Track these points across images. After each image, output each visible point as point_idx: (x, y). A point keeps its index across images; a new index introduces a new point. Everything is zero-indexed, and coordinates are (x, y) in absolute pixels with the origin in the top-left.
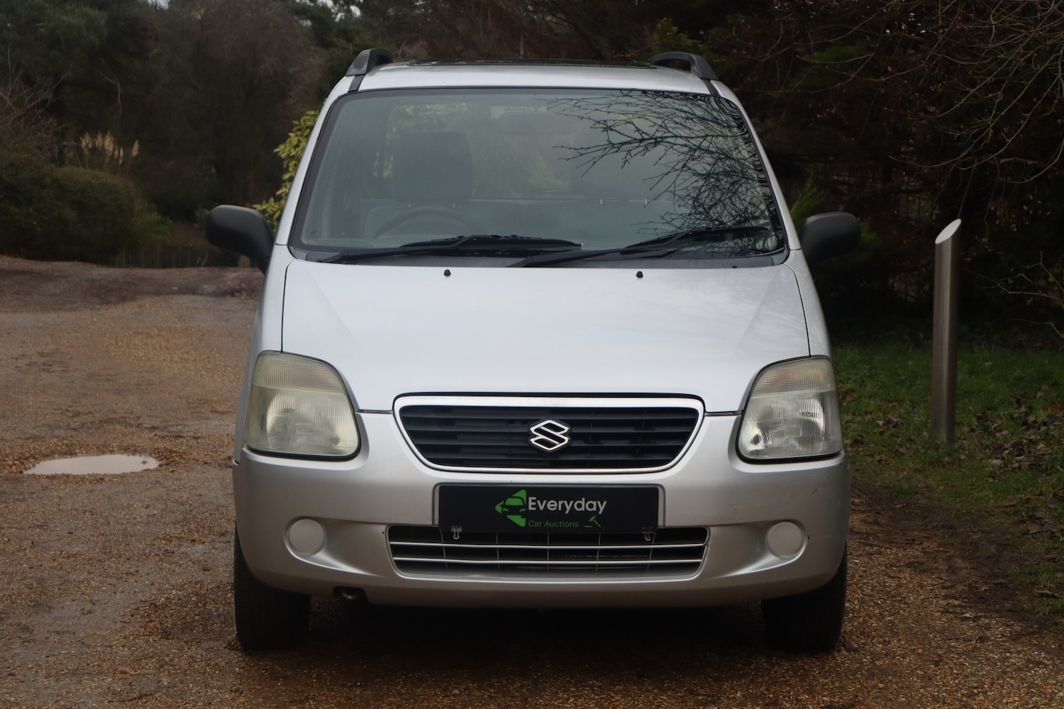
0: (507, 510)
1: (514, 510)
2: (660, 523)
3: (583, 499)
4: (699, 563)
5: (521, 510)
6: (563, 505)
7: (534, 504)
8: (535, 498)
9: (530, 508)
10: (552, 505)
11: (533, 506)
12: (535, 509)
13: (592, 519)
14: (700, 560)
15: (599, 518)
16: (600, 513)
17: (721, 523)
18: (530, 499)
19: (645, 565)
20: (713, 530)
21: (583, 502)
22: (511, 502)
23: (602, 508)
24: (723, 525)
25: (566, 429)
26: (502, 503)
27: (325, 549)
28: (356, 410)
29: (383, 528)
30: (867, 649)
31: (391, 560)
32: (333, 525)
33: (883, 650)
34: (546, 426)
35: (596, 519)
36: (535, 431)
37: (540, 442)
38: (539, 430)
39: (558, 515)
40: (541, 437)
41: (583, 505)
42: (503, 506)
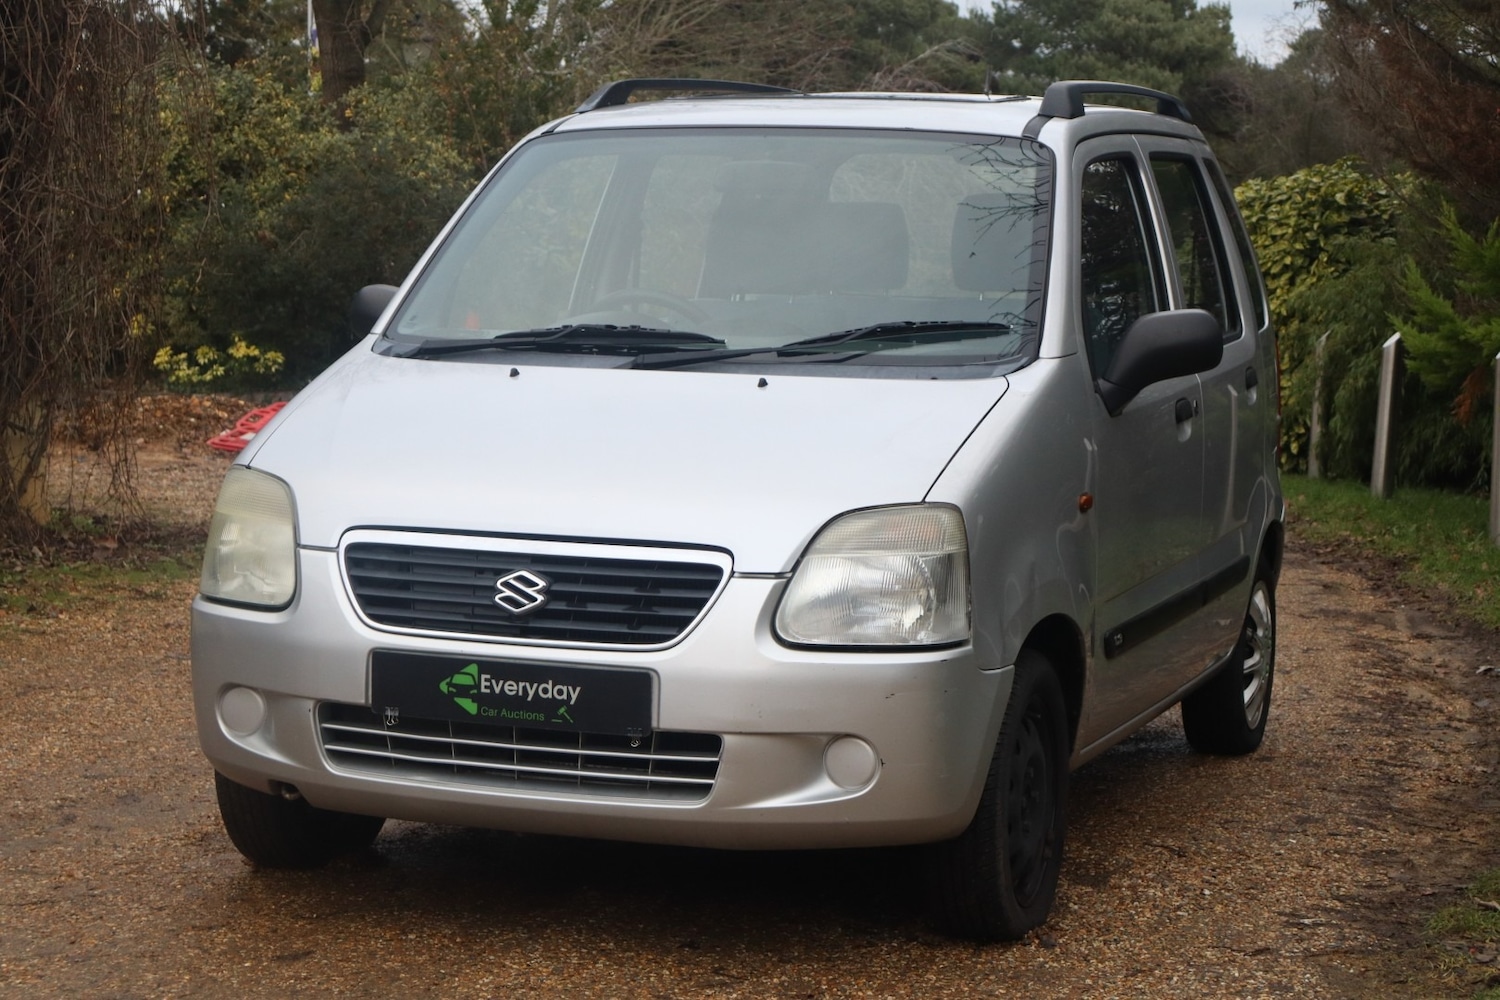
0: (454, 690)
1: (463, 691)
2: (654, 724)
3: (550, 682)
4: (711, 785)
5: (472, 692)
6: (525, 688)
7: (488, 684)
8: (488, 677)
9: (483, 690)
11: (486, 687)
12: (488, 691)
13: (562, 710)
14: (713, 781)
15: (571, 710)
16: (572, 703)
17: (739, 730)
18: (483, 677)
20: (727, 739)
21: (549, 687)
22: (459, 679)
23: (574, 697)
24: (741, 733)
25: (542, 584)
26: (448, 680)
27: (265, 729)
28: (298, 545)
29: (310, 704)
30: (1069, 946)
31: (320, 748)
32: (271, 697)
33: (1089, 950)
34: (516, 579)
35: (566, 711)
36: (502, 584)
37: (506, 599)
38: (506, 584)
39: (518, 702)
40: (508, 593)
41: (550, 690)
42: (450, 684)
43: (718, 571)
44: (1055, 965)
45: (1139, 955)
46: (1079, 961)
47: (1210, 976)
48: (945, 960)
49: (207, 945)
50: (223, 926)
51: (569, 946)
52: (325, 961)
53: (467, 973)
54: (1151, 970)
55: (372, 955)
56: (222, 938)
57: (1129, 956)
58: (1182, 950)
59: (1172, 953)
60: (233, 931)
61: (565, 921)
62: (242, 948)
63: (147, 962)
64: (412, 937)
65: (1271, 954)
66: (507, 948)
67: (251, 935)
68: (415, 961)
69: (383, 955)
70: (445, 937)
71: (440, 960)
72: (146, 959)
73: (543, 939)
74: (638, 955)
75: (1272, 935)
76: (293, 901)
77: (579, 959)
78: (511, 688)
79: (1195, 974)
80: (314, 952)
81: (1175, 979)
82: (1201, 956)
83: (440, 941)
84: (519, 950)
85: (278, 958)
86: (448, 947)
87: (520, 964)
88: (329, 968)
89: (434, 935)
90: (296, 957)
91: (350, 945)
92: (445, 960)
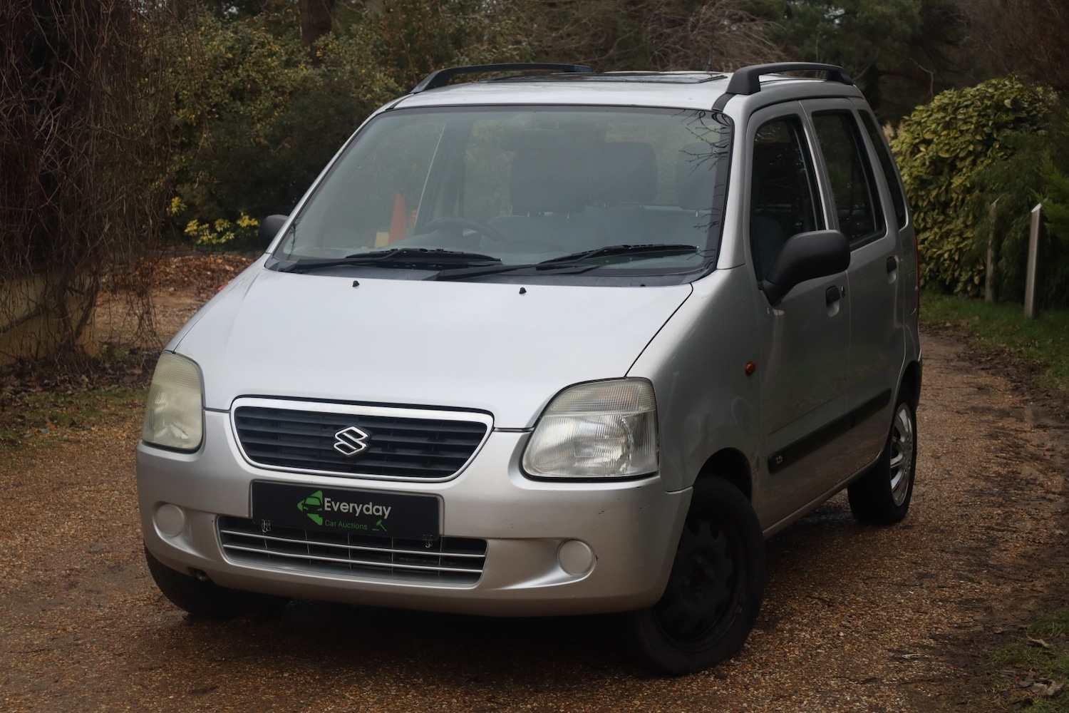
0: (307, 509)
1: (313, 509)
2: (441, 532)
3: (371, 504)
4: (480, 573)
5: (319, 510)
6: (354, 507)
7: (330, 504)
8: (330, 500)
9: (326, 509)
11: (328, 507)
12: (330, 509)
13: (378, 523)
15: (385, 522)
16: (386, 517)
17: (498, 537)
18: (326, 500)
20: (490, 543)
21: (370, 507)
22: (310, 501)
23: (387, 514)
24: (499, 539)
25: (365, 435)
26: (303, 502)
27: (184, 533)
28: (204, 408)
29: (213, 517)
30: (737, 678)
31: (220, 547)
32: (189, 511)
33: (750, 680)
34: (348, 432)
35: (382, 523)
36: (338, 436)
37: (341, 446)
38: (341, 436)
39: (350, 517)
40: (342, 442)
41: (371, 509)
42: (304, 505)
43: (483, 426)
44: (724, 692)
45: (784, 684)
46: (741, 689)
47: (829, 700)
48: (649, 689)
49: (146, 682)
50: (160, 667)
51: (392, 681)
52: (223, 694)
53: (318, 703)
54: (790, 695)
55: (256, 689)
56: (158, 676)
57: (777, 685)
58: (815, 680)
59: (807, 682)
60: (166, 671)
61: (393, 662)
62: (170, 685)
63: (103, 696)
64: (286, 675)
65: (876, 682)
66: (349, 684)
67: (178, 674)
68: (285, 694)
69: (264, 689)
70: (308, 675)
71: (301, 693)
72: (104, 694)
73: (375, 676)
74: (438, 687)
75: (880, 667)
76: (211, 648)
77: (397, 692)
78: (345, 507)
79: (820, 698)
80: (217, 687)
81: (805, 702)
82: (827, 685)
83: (305, 678)
84: (356, 685)
85: (193, 691)
86: (309, 683)
87: (356, 695)
88: (226, 700)
89: (301, 674)
90: (205, 691)
91: (243, 682)
92: (305, 693)
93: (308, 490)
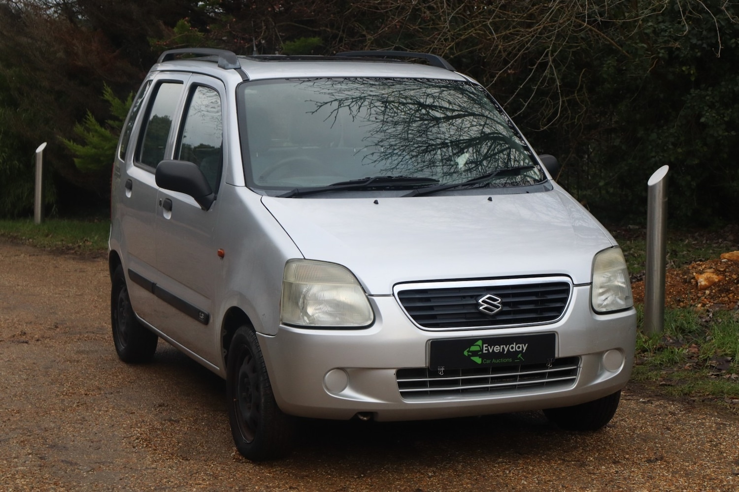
0: (471, 354)
1: (475, 354)
2: (556, 356)
3: (515, 344)
4: (574, 379)
5: (479, 353)
6: (503, 348)
7: (487, 348)
8: (487, 345)
9: (484, 352)
10: (497, 349)
11: (486, 350)
12: (487, 352)
13: (519, 356)
14: (575, 377)
15: (523, 355)
16: (524, 351)
18: (484, 345)
19: (543, 383)
20: (583, 357)
21: (514, 346)
22: (473, 348)
23: (525, 349)
24: (589, 354)
25: (499, 299)
26: (468, 350)
28: (368, 295)
29: (391, 371)
31: (397, 392)
35: (521, 356)
36: (482, 302)
37: (485, 309)
38: (484, 301)
39: (501, 355)
40: (486, 305)
41: (515, 347)
42: (468, 352)
43: (567, 285)
93: (472, 341)
